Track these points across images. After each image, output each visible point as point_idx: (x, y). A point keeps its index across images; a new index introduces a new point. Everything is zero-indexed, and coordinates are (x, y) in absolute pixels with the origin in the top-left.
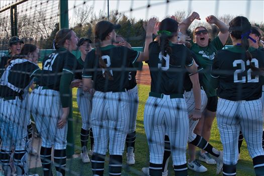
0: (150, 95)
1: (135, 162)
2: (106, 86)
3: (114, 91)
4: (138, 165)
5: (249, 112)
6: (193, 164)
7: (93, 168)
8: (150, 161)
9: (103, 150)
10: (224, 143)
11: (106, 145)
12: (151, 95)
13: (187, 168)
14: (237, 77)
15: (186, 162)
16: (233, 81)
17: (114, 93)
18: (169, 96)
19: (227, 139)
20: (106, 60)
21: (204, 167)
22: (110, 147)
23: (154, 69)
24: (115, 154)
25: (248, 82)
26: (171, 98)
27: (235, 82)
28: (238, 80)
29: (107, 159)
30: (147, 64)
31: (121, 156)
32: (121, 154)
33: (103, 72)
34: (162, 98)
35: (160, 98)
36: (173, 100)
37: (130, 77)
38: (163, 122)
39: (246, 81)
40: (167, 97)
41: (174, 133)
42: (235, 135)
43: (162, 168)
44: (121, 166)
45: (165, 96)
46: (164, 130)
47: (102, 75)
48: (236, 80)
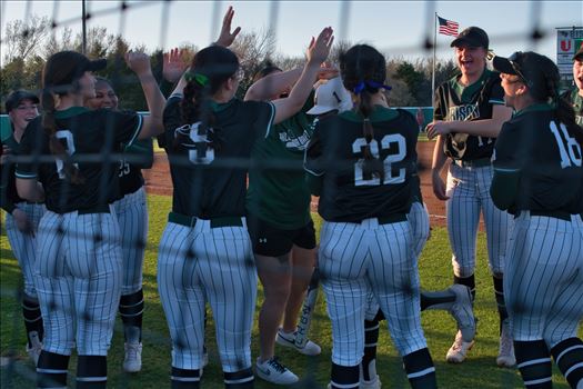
0: (171, 220)
2: (63, 201)
3: (82, 211)
4: (148, 375)
5: (385, 248)
6: (268, 366)
8: (173, 364)
9: (63, 345)
10: (334, 318)
11: (70, 332)
12: (173, 218)
13: (252, 378)
14: (361, 173)
15: (250, 364)
16: (354, 182)
17: (82, 216)
18: (208, 222)
19: (341, 310)
20: (64, 141)
21: (292, 374)
22: (79, 337)
24: (89, 353)
25: (385, 183)
26: (212, 226)
27: (357, 184)
28: (364, 179)
29: (73, 365)
30: (163, 150)
31: (104, 357)
32: (104, 353)
33: (60, 168)
34: (194, 226)
35: (189, 226)
36: (217, 230)
37: (126, 168)
38: (195, 280)
39: (382, 182)
40: (203, 225)
41: (221, 303)
42: (357, 301)
43: (198, 379)
44: (105, 379)
45: (200, 222)
46: (200, 296)
47: (57, 174)
48: (359, 181)
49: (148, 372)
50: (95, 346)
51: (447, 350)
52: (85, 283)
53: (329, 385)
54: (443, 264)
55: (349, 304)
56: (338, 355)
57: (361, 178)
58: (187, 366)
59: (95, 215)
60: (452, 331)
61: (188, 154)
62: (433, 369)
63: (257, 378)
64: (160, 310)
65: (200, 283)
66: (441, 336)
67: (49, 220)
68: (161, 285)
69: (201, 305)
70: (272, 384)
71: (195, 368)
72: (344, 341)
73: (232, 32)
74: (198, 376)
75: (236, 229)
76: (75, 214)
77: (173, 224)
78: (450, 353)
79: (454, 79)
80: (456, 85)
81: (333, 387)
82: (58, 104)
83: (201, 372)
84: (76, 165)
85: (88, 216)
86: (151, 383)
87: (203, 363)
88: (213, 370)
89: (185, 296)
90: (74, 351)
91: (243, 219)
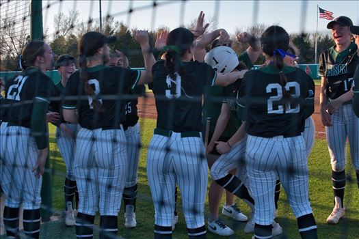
1: (137, 224)
3: (104, 128)
4: (141, 228)
6: (215, 224)
7: (78, 234)
8: (156, 223)
9: (91, 209)
10: (256, 195)
11: (95, 202)
12: (156, 132)
13: (205, 232)
14: (272, 105)
15: (203, 224)
16: (267, 111)
17: (104, 131)
18: (180, 134)
19: (260, 190)
20: (93, 85)
21: (229, 229)
22: (102, 204)
23: (161, 97)
24: (108, 214)
25: (287, 112)
26: (182, 137)
27: (269, 112)
28: (274, 109)
29: (97, 221)
30: (151, 91)
31: (116, 217)
32: (116, 214)
33: (90, 102)
34: (171, 136)
35: (167, 136)
36: (185, 139)
37: (129, 109)
38: (171, 169)
39: (284, 111)
40: (176, 136)
41: (187, 184)
42: (270, 185)
43: (171, 232)
44: (116, 230)
45: (174, 134)
46: (173, 180)
47: (89, 106)
48: (270, 110)
49: (141, 226)
50: (111, 210)
51: (327, 217)
52: (107, 171)
53: (253, 237)
54: (324, 163)
55: (265, 187)
56: (258, 218)
57: (272, 109)
58: (164, 225)
59: (112, 131)
60: (330, 204)
61: (165, 93)
62: (315, 227)
63: (208, 231)
64: (148, 188)
65: (174, 172)
66: (323, 207)
67: (84, 133)
68: (149, 173)
69: (174, 185)
70: (218, 235)
71: (169, 225)
72: (262, 210)
73: (204, 26)
74: (171, 230)
75: (196, 138)
76: (100, 130)
77: (158, 135)
78: (330, 218)
79: (332, 48)
80: (333, 52)
81: (255, 238)
82: (88, 64)
83: (173, 228)
84: (101, 100)
85: (108, 131)
86: (143, 233)
87: (175, 222)
88: (180, 226)
89: (164, 180)
90: (98, 213)
91: (200, 133)
